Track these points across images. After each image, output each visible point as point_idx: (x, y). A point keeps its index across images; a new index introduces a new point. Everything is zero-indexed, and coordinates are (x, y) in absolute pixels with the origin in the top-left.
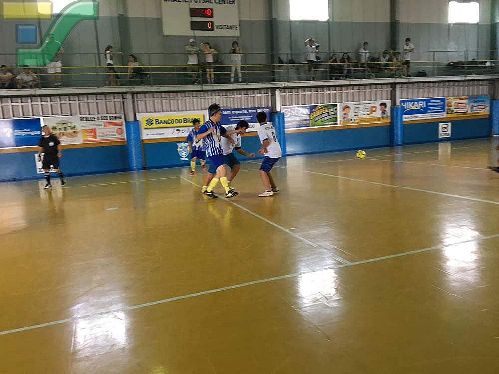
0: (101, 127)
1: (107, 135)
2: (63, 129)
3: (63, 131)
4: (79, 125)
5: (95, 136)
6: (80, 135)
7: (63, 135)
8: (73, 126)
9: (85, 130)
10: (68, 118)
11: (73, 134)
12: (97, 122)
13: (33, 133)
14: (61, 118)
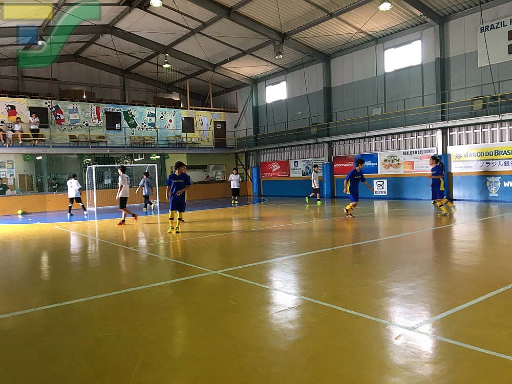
0: (417, 160)
1: (422, 167)
2: (391, 161)
3: (391, 163)
4: (403, 159)
5: (413, 168)
6: (402, 166)
7: (391, 166)
8: (398, 159)
9: (405, 163)
10: (396, 152)
11: (397, 165)
12: (415, 156)
13: (373, 164)
14: (390, 152)
